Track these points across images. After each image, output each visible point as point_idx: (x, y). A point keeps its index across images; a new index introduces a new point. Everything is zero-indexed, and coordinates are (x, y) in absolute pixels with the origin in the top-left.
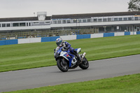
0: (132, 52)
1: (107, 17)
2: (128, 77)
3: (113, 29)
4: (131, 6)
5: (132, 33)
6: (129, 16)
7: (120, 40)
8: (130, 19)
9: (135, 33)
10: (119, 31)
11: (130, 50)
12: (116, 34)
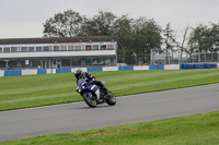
0: (50, 100)
1: (10, 46)
2: (43, 140)
3: (19, 65)
4: (48, 28)
5: (49, 71)
6: (45, 45)
7: (31, 81)
8: (46, 49)
9: (54, 71)
10: (29, 67)
11: (46, 97)
12: (25, 72)
